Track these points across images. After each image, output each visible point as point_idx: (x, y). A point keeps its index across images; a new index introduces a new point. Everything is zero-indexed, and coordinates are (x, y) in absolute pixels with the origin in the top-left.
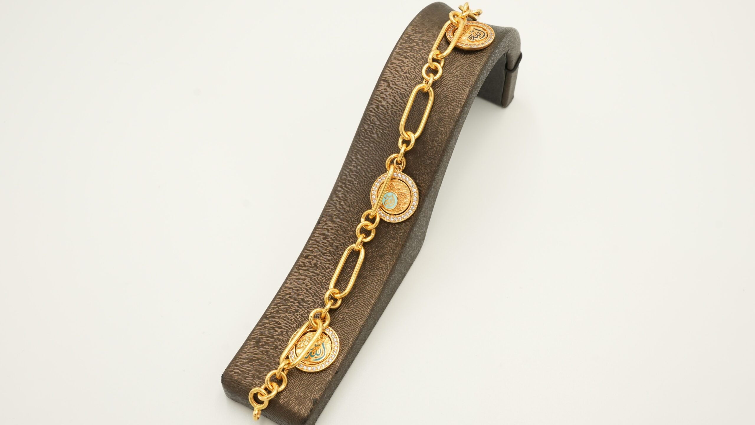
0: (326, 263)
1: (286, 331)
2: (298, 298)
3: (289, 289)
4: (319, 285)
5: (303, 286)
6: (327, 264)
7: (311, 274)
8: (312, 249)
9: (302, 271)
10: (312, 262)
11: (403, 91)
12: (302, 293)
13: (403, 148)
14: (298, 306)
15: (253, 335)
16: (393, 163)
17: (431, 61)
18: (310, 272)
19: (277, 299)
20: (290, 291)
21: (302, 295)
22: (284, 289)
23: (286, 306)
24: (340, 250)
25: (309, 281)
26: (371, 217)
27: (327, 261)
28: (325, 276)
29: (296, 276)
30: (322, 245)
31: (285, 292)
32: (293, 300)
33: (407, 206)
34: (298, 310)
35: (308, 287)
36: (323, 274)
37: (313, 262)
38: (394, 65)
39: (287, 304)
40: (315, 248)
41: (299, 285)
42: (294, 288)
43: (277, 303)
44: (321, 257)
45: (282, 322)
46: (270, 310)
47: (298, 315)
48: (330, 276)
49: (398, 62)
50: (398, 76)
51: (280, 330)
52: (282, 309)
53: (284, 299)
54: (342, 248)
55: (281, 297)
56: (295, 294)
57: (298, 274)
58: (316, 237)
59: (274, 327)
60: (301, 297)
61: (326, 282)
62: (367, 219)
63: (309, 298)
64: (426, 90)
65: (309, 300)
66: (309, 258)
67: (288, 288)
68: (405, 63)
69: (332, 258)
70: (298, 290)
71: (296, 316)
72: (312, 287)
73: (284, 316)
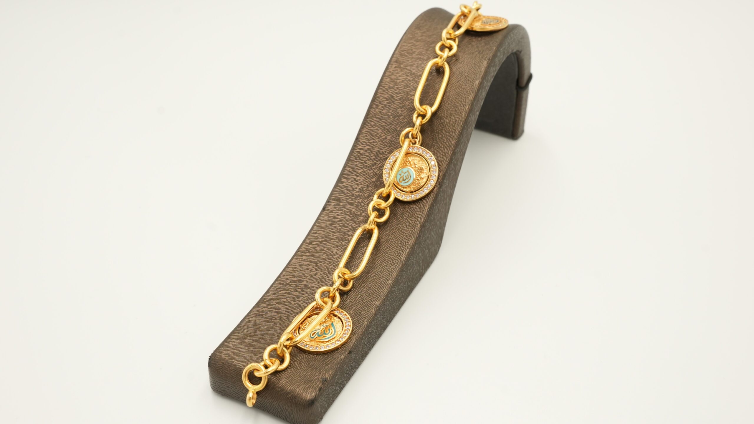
0: (333, 249)
1: (287, 316)
2: (300, 284)
3: (291, 274)
4: (325, 272)
5: (306, 272)
6: (335, 250)
7: (316, 260)
8: (316, 235)
9: (305, 257)
10: (316, 248)
11: (415, 71)
12: (306, 279)
13: (418, 122)
14: (301, 292)
15: (247, 318)
16: (408, 137)
17: (445, 39)
18: (314, 259)
19: (277, 284)
20: (292, 277)
21: (306, 281)
22: (284, 274)
23: (287, 292)
24: (349, 236)
25: (313, 268)
26: (384, 195)
27: (335, 247)
28: (332, 262)
29: (298, 262)
30: (329, 231)
31: (286, 277)
32: (295, 286)
33: (425, 180)
34: (300, 296)
35: (312, 273)
36: (330, 261)
37: (318, 248)
38: (404, 47)
39: (288, 289)
40: (320, 234)
41: (302, 271)
42: (296, 274)
43: (276, 288)
44: (328, 244)
45: (283, 307)
46: (268, 294)
47: (300, 301)
48: (337, 262)
49: (409, 45)
50: (409, 58)
51: (279, 315)
52: (282, 294)
53: (285, 284)
54: (351, 234)
55: (281, 282)
56: (297, 280)
57: (301, 260)
58: (321, 223)
59: (272, 311)
60: (304, 283)
61: (333, 268)
62: (380, 197)
63: (314, 284)
64: (440, 64)
65: (314, 286)
66: (314, 244)
67: (289, 273)
68: (416, 46)
69: (340, 244)
70: (300, 276)
71: (299, 302)
72: (317, 273)
73: (285, 301)
